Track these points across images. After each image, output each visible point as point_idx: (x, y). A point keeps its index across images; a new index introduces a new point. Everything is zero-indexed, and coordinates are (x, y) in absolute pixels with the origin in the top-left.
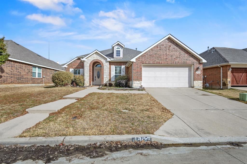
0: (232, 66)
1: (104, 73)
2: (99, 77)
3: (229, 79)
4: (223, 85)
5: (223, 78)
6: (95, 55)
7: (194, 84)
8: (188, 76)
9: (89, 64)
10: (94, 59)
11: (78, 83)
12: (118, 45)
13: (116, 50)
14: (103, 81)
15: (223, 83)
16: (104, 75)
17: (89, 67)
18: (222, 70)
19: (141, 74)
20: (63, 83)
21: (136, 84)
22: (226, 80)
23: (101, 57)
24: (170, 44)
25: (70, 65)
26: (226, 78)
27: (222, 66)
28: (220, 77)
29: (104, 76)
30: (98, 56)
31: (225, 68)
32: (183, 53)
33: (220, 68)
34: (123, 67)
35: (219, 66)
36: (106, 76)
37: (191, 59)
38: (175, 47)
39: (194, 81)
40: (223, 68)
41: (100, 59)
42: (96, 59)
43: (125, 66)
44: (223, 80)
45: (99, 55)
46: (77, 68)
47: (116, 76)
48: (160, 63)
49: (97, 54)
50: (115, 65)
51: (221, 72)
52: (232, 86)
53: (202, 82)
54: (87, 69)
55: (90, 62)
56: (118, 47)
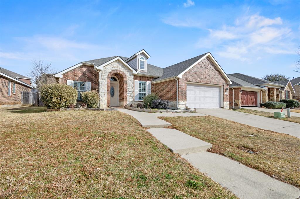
0: (242, 89)
1: (128, 90)
2: (113, 95)
3: (240, 100)
4: (235, 106)
5: (234, 99)
6: (115, 63)
7: (224, 105)
8: (218, 96)
9: (107, 75)
10: (114, 69)
11: (91, 104)
12: (142, 55)
13: (140, 60)
14: (126, 101)
15: (235, 103)
16: (127, 93)
17: (106, 80)
18: (234, 92)
19: (185, 93)
20: (68, 104)
21: (181, 105)
22: (238, 101)
23: (123, 67)
24: (208, 62)
25: (68, 75)
26: (238, 99)
27: (234, 89)
28: (232, 98)
29: (128, 95)
30: (119, 66)
31: (237, 90)
32: (217, 73)
33: (233, 90)
34: (149, 83)
35: (232, 88)
36: (130, 95)
37: (222, 80)
38: (212, 66)
39: (224, 101)
40: (235, 90)
41: (122, 70)
42: (116, 69)
43: (150, 82)
44: (235, 101)
45: (121, 64)
46: (80, 79)
47: (140, 94)
48: (201, 82)
49: (118, 62)
50: (139, 80)
51: (233, 93)
52: (242, 106)
53: (229, 102)
54: (103, 83)
55: (108, 73)
56: (142, 57)
